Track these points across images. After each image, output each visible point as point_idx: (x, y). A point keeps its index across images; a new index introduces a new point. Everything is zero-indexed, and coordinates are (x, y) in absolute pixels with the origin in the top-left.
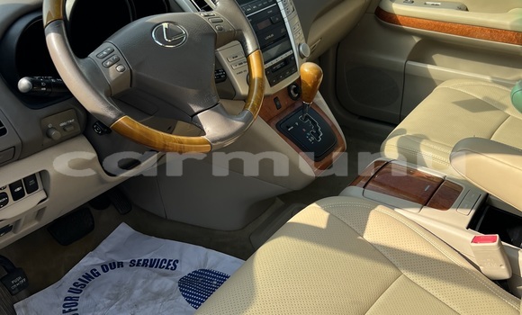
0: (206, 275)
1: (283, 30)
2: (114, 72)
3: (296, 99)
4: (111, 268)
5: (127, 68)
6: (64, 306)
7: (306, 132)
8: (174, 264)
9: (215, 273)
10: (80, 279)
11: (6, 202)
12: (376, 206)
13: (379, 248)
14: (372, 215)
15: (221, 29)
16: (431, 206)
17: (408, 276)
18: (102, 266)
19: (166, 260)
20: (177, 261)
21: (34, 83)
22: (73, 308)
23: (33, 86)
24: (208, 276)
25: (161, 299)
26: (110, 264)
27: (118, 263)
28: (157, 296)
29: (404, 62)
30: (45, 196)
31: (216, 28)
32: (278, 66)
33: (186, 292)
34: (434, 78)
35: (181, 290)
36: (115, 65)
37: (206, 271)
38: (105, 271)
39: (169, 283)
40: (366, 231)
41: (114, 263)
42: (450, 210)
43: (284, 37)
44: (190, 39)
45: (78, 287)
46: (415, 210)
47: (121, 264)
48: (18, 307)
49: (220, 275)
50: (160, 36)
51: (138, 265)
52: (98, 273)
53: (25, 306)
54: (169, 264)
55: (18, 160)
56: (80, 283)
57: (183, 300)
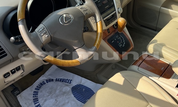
0: (81, 87)
1: (112, 3)
2: (44, 38)
3: (116, 28)
4: (49, 82)
5: (49, 36)
6: (33, 95)
7: (119, 43)
8: (70, 81)
9: (84, 86)
10: (39, 85)
11: (10, 75)
12: (142, 77)
13: (142, 94)
14: (141, 80)
15: (86, 14)
16: (163, 77)
17: (151, 105)
18: (46, 80)
19: (68, 79)
20: (71, 80)
21: (16, 39)
22: (36, 96)
23: (16, 40)
24: (82, 87)
25: (65, 95)
26: (49, 80)
27: (52, 79)
28: (64, 93)
29: (160, 7)
30: (23, 71)
31: (84, 13)
32: (110, 18)
33: (74, 93)
34: (171, 14)
35: (72, 92)
36: (45, 35)
37: (81, 85)
38: (47, 83)
39: (68, 89)
40: (138, 87)
41: (50, 79)
42: (170, 79)
43: (113, 6)
44: (74, 20)
45: (38, 88)
46: (157, 78)
47: (52, 80)
48: (18, 97)
49: (86, 87)
50: (62, 21)
51: (58, 81)
52: (45, 83)
53: (20, 96)
54: (69, 81)
55: (12, 62)
56: (39, 86)
57: (72, 96)
